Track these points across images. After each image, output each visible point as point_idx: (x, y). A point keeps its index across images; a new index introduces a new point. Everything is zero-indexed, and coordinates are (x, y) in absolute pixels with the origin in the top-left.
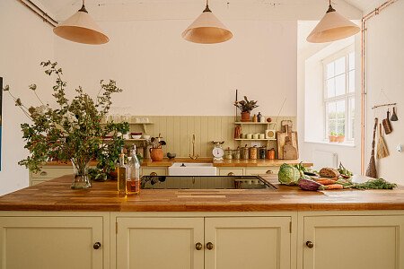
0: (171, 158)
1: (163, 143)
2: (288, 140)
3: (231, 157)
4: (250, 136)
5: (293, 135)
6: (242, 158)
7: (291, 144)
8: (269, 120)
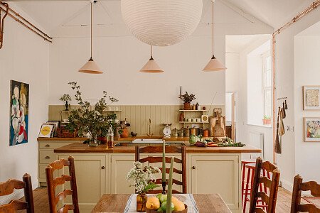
0: (133, 135)
1: (128, 125)
2: (218, 123)
3: (177, 135)
4: (190, 120)
5: (222, 119)
6: (185, 135)
7: (220, 125)
8: (204, 108)
